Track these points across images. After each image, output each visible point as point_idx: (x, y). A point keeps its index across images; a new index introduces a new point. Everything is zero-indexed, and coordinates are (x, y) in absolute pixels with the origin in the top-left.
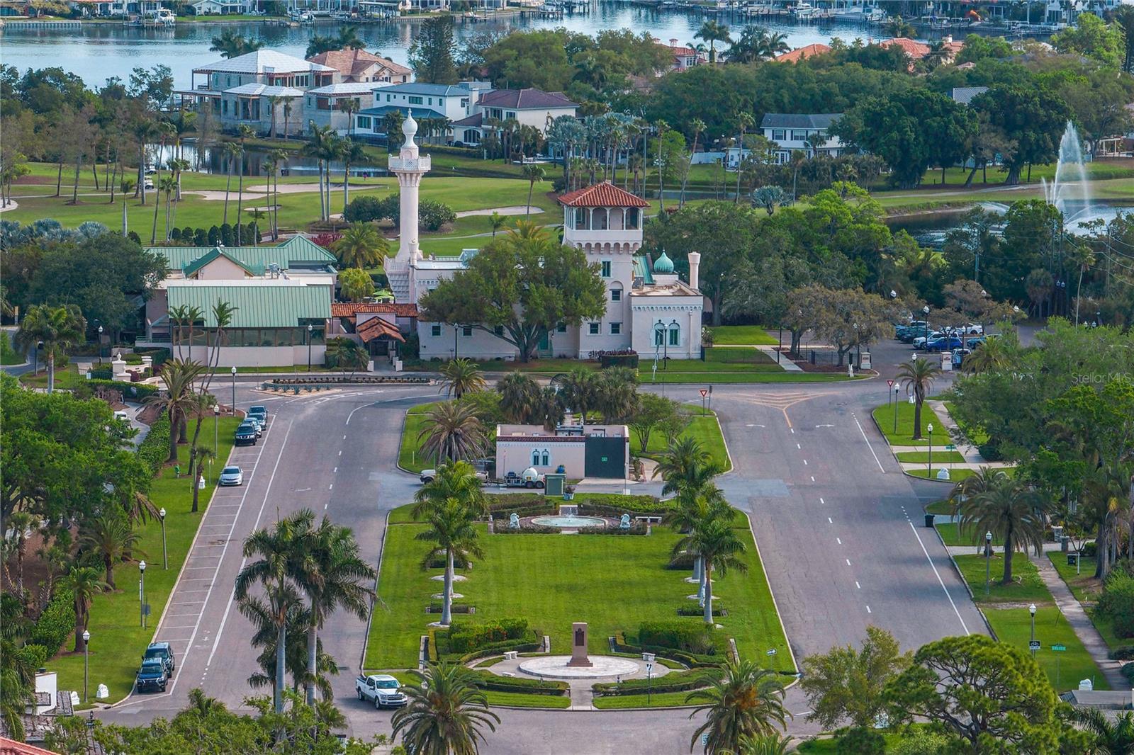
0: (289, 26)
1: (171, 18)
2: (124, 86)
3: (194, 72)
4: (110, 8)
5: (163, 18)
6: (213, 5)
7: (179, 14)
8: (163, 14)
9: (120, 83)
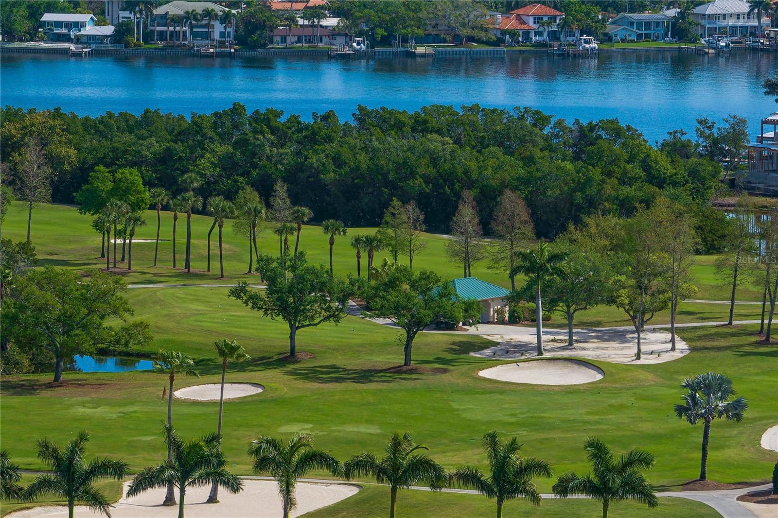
0: (707, 53)
1: (594, 45)
2: (689, 141)
3: (763, 122)
4: (532, 35)
5: (587, 46)
6: (628, 33)
7: (601, 42)
8: (586, 42)
9: (684, 138)
